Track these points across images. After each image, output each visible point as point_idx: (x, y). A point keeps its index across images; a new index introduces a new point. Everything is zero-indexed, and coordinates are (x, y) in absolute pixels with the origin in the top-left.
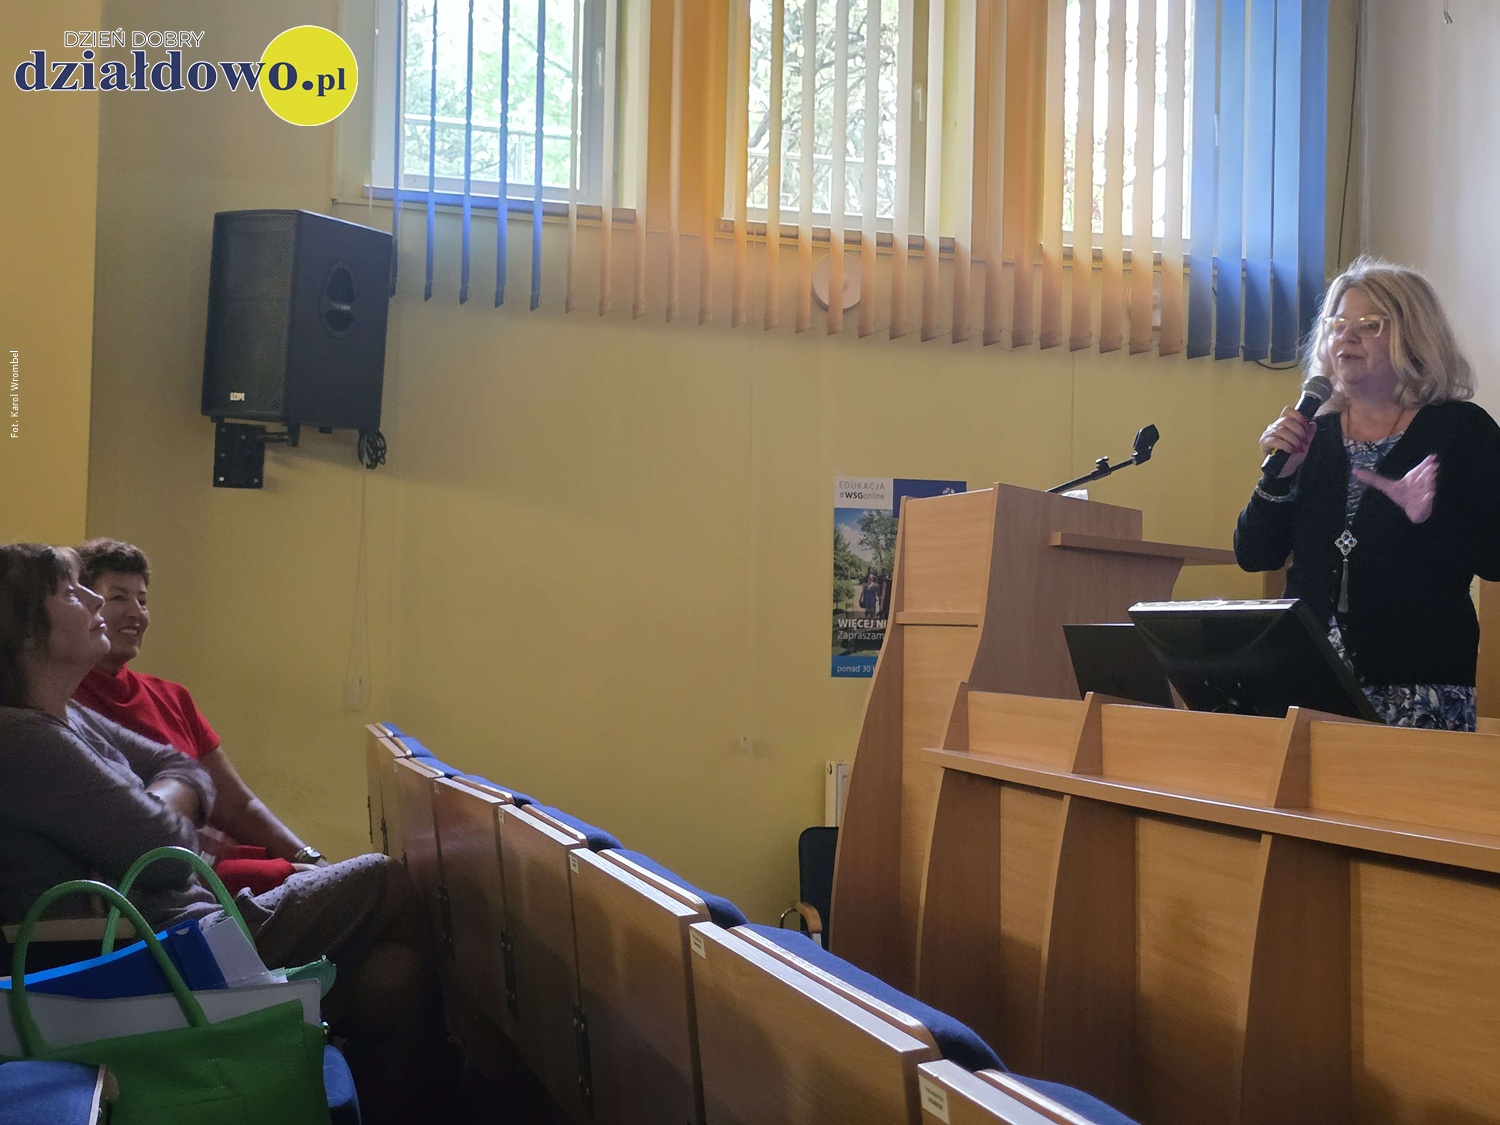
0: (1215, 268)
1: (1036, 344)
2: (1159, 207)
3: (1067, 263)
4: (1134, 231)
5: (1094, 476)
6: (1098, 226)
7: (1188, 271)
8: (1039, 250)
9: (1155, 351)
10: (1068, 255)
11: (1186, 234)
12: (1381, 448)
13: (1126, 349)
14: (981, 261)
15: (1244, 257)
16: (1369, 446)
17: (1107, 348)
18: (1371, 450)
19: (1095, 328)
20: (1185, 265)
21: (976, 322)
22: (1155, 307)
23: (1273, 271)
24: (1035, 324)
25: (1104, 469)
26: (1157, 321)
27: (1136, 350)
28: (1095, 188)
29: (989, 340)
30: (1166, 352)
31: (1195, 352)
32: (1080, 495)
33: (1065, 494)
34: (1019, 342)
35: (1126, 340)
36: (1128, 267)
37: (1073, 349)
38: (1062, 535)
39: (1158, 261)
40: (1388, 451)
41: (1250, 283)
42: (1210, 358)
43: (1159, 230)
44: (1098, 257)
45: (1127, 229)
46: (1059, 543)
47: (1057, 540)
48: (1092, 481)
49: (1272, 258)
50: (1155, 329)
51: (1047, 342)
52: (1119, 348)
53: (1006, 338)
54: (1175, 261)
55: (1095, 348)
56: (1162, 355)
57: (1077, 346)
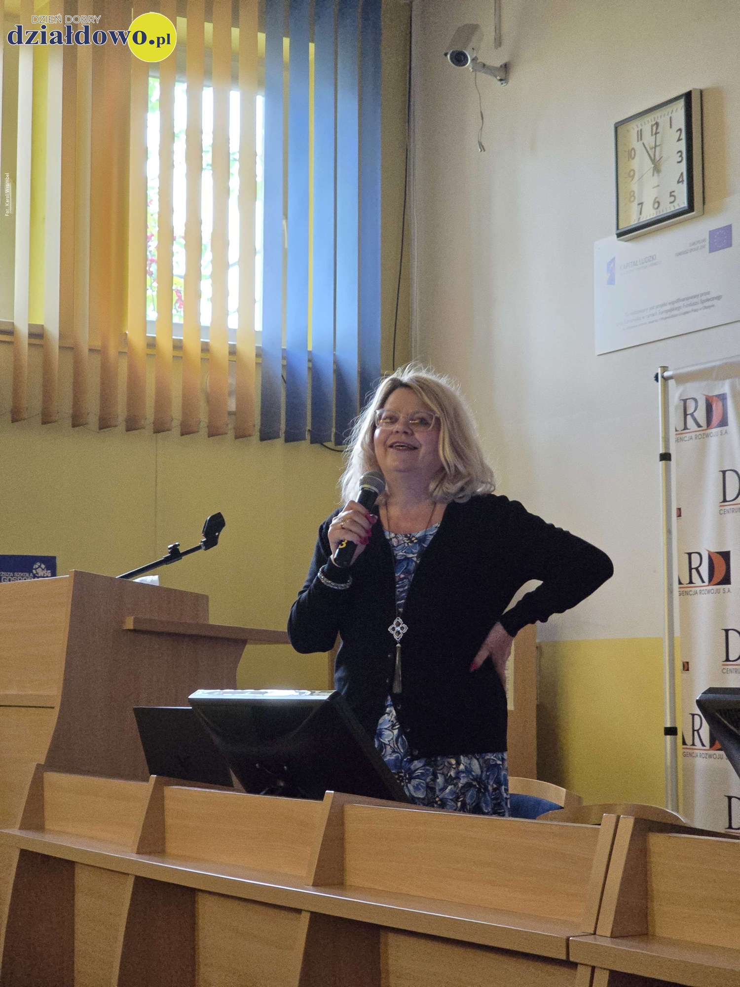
0: (284, 358)
1: (122, 426)
2: (233, 302)
3: (150, 351)
4: (212, 323)
5: (167, 561)
6: (178, 318)
7: (260, 360)
8: (124, 339)
9: (231, 434)
10: (152, 344)
11: (258, 326)
12: (421, 540)
13: (204, 431)
14: (69, 347)
15: (310, 348)
16: (409, 539)
17: (187, 430)
18: (412, 542)
19: (176, 412)
20: (258, 355)
21: (64, 406)
22: (230, 394)
23: (336, 362)
24: (121, 410)
25: (175, 554)
26: (232, 405)
27: (214, 432)
28: (176, 280)
29: (77, 421)
30: (241, 435)
31: (266, 436)
32: (152, 581)
33: (138, 580)
34: (105, 424)
35: (204, 424)
36: (207, 356)
37: (157, 431)
38: (135, 619)
39: (233, 351)
40: (428, 542)
41: (316, 374)
42: (280, 442)
43: (233, 322)
44: (178, 346)
45: (206, 319)
46: (131, 627)
47: (129, 624)
48: (165, 566)
49: (335, 350)
50: (230, 413)
51: (132, 425)
52: (198, 432)
53: (93, 420)
54: (248, 351)
55: (176, 431)
56: (237, 437)
57: (160, 428)
